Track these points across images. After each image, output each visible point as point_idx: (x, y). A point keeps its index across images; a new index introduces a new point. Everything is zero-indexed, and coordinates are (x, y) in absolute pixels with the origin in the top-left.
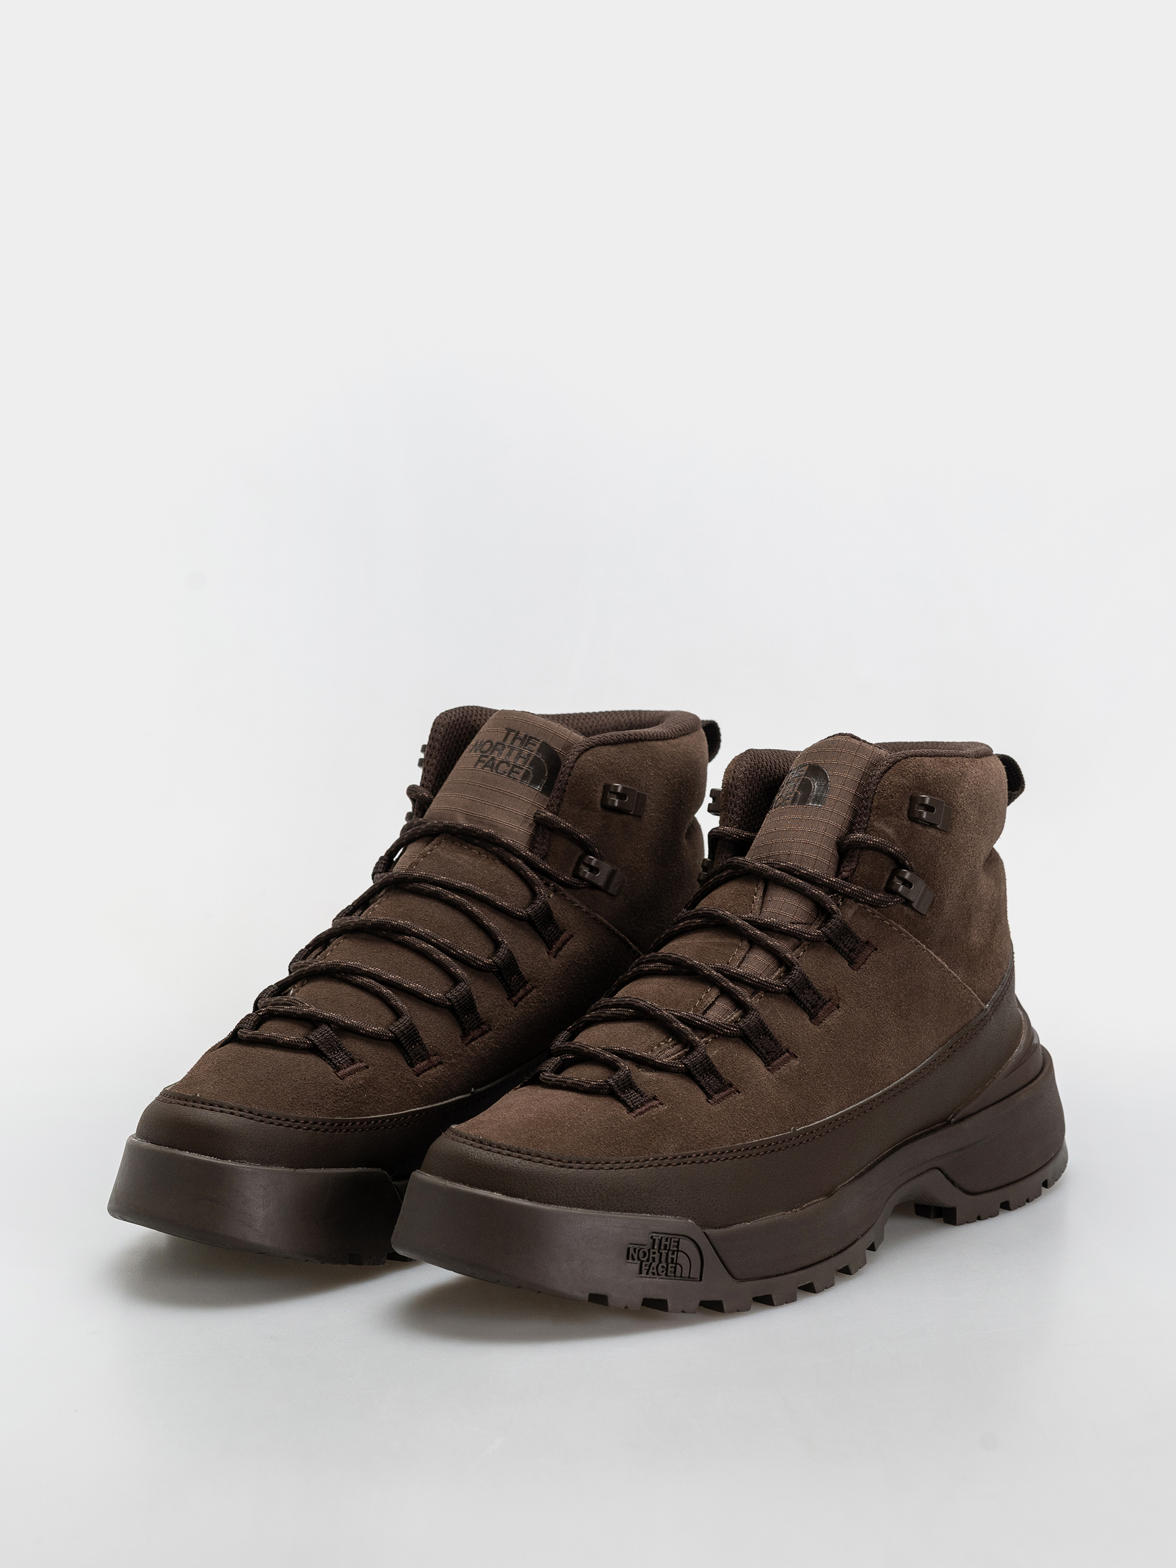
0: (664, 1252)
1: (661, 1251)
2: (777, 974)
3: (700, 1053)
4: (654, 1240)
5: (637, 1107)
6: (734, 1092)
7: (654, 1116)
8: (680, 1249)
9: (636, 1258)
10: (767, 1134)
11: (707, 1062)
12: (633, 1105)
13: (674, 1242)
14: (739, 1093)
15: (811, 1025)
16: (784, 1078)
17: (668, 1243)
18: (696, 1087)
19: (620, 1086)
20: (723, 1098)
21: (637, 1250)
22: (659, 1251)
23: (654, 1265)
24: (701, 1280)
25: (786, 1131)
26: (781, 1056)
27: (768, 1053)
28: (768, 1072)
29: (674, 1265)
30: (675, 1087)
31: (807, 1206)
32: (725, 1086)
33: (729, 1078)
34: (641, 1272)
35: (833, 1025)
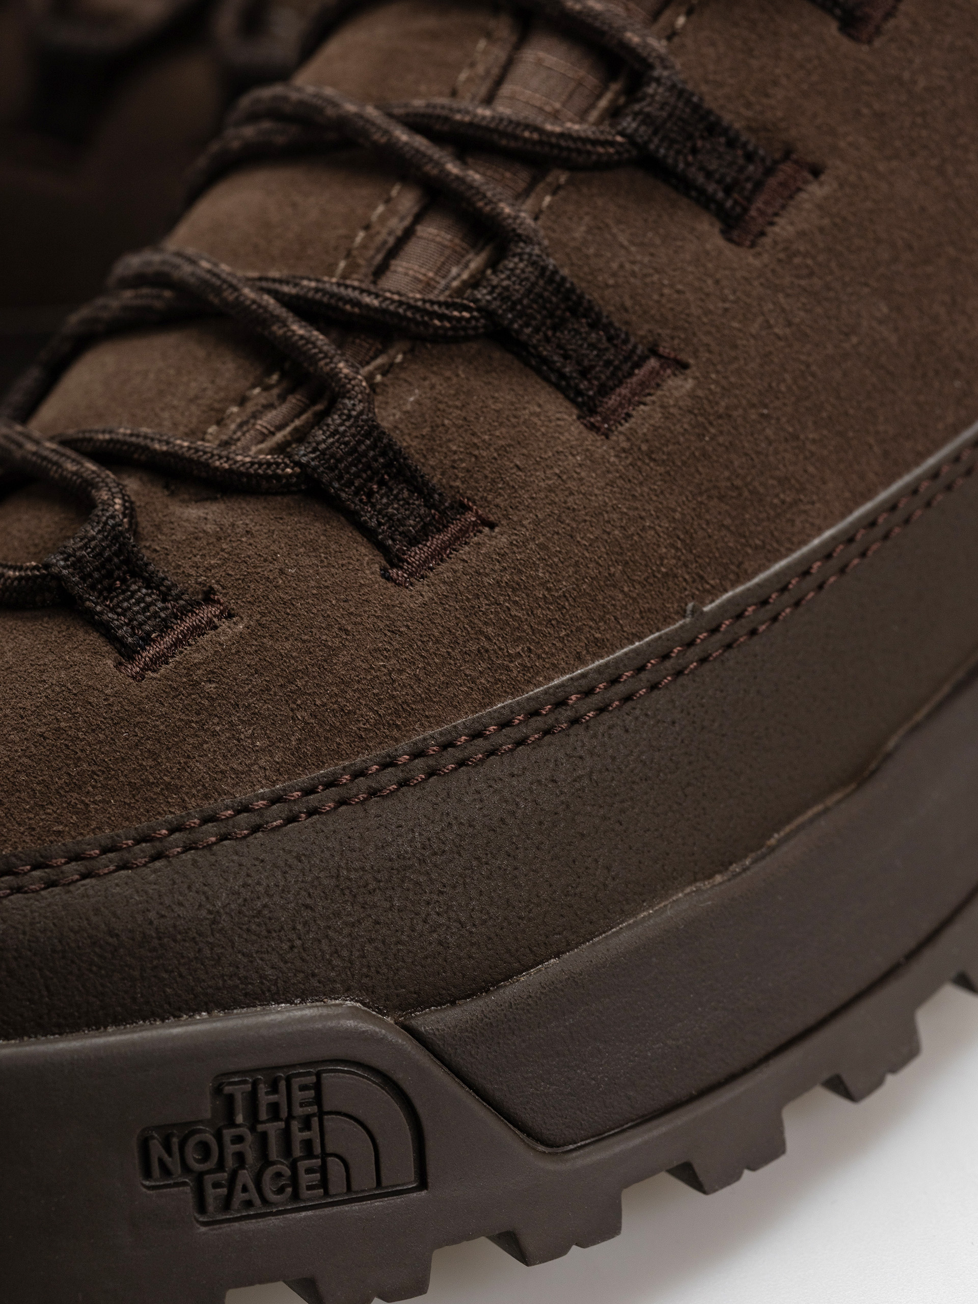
0: (273, 1129)
1: (260, 1128)
2: (603, 103)
3: (349, 417)
4: (230, 1098)
5: (147, 640)
6: (475, 524)
7: (197, 666)
8: (326, 1108)
9: (176, 1168)
10: (600, 646)
11: (374, 447)
12: (133, 635)
13: (303, 1088)
14: (492, 526)
15: (729, 250)
16: (644, 447)
17: (281, 1097)
18: (348, 535)
19: (90, 575)
20: (439, 555)
21: (175, 1140)
22: (253, 1129)
23: (245, 1177)
24: (423, 1183)
25: (667, 620)
26: (631, 374)
27: (584, 373)
28: (591, 436)
29: (318, 1162)
30: (274, 547)
31: (781, 842)
32: (443, 513)
33: (458, 483)
34: (202, 1207)
35: (802, 234)
